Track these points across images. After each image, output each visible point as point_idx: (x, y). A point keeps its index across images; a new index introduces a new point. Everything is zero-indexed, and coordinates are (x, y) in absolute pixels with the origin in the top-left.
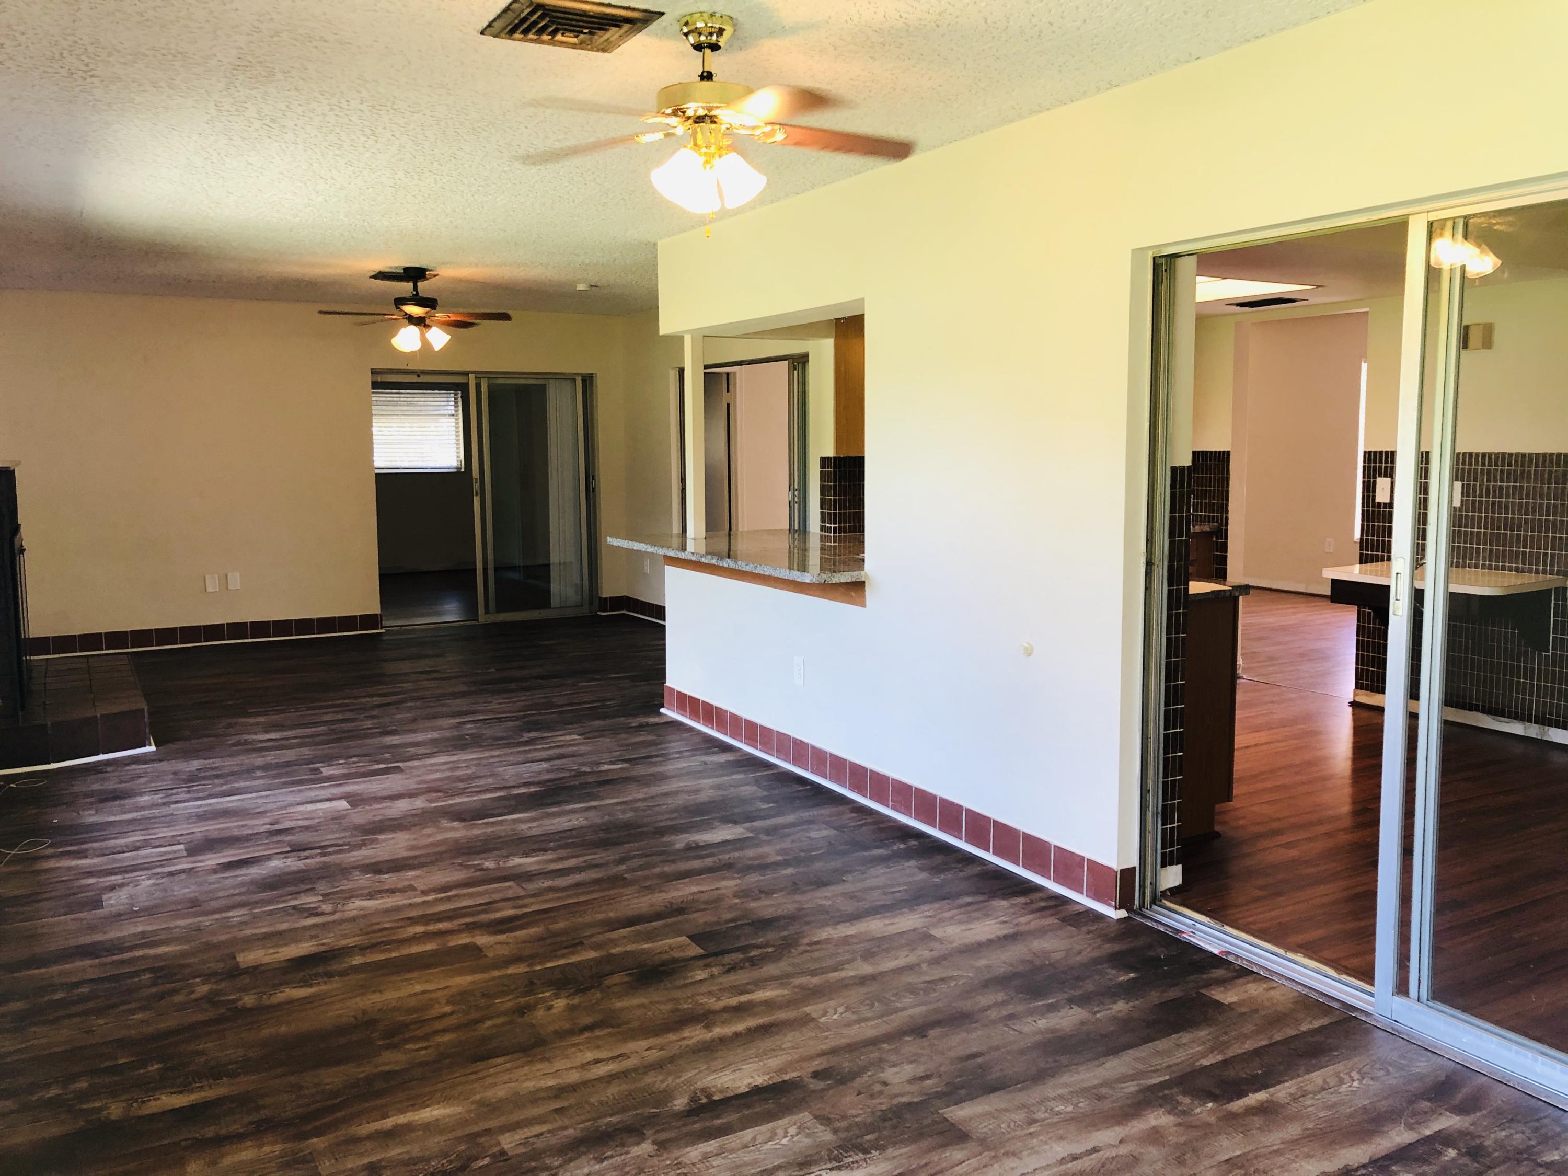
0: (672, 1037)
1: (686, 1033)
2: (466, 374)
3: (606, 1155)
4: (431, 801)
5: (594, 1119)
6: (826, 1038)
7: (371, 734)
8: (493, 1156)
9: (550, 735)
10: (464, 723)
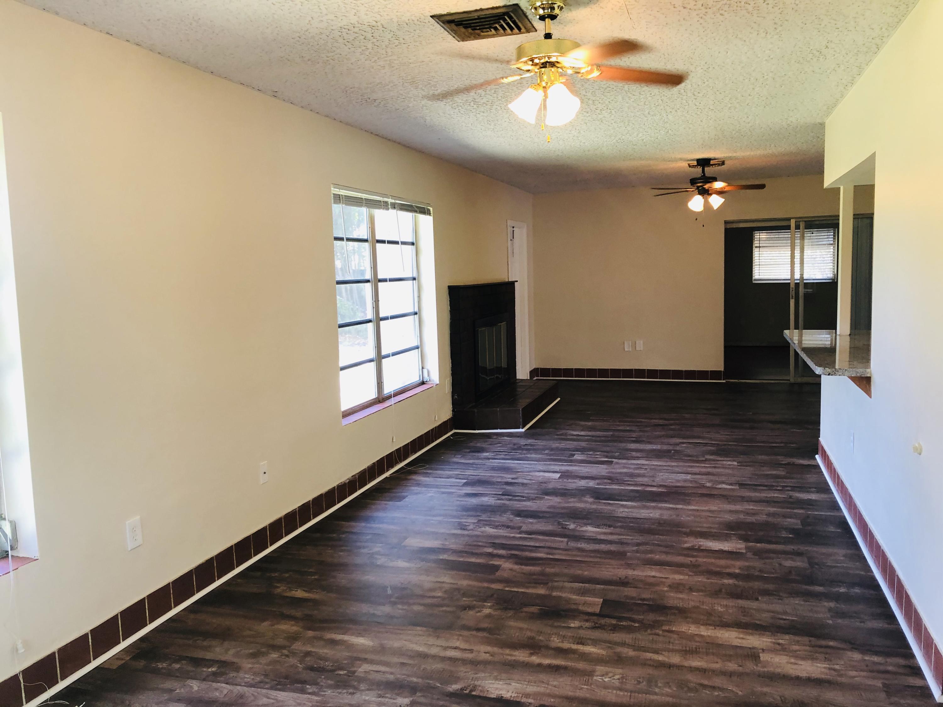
0: (507, 651)
1: (516, 653)
2: (789, 219)
3: (387, 695)
4: (598, 484)
5: (408, 676)
6: (582, 689)
7: (628, 440)
8: (349, 671)
9: (720, 459)
10: (683, 443)
